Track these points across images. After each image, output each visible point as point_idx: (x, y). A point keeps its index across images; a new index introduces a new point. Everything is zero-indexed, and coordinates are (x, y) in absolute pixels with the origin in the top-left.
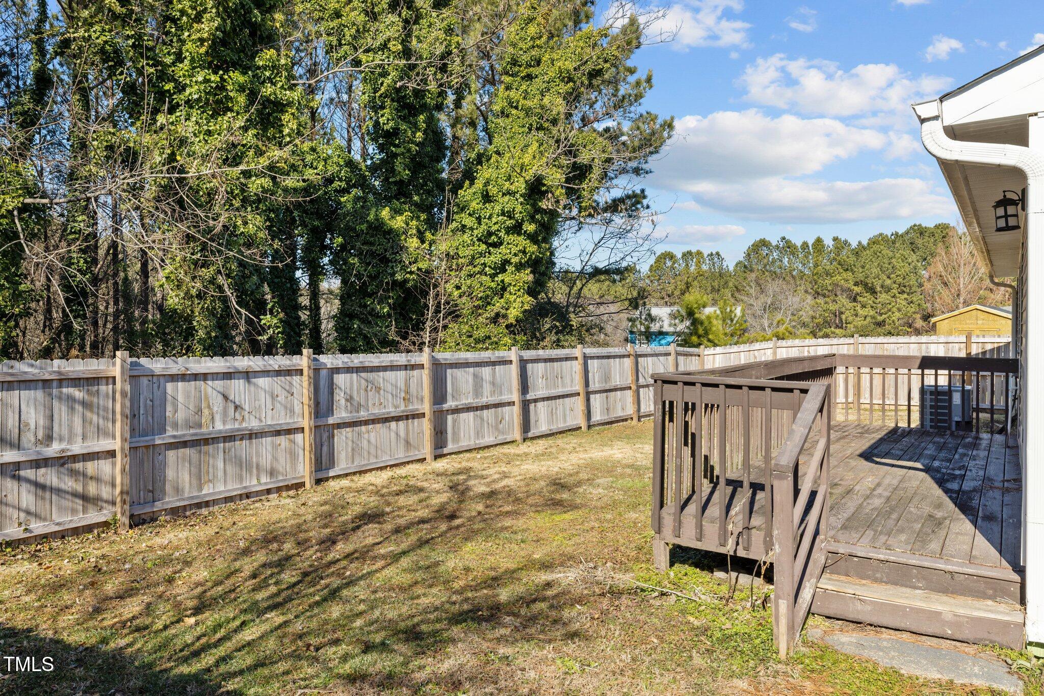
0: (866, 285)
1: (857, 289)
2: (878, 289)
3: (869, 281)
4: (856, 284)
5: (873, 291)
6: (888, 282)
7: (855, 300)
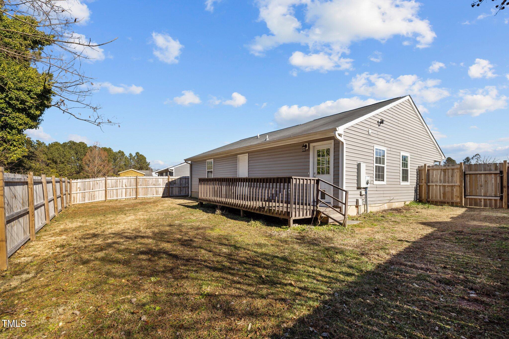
0: (53, 160)
1: (49, 161)
2: (58, 162)
3: (54, 159)
4: (48, 159)
5: (56, 163)
6: (63, 160)
7: (48, 165)
